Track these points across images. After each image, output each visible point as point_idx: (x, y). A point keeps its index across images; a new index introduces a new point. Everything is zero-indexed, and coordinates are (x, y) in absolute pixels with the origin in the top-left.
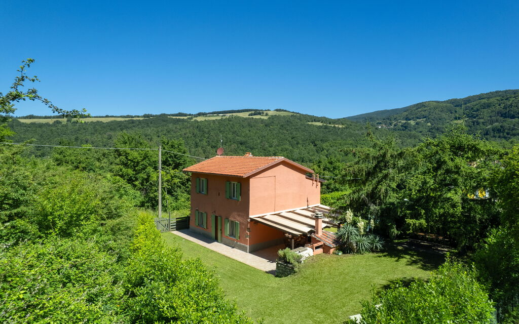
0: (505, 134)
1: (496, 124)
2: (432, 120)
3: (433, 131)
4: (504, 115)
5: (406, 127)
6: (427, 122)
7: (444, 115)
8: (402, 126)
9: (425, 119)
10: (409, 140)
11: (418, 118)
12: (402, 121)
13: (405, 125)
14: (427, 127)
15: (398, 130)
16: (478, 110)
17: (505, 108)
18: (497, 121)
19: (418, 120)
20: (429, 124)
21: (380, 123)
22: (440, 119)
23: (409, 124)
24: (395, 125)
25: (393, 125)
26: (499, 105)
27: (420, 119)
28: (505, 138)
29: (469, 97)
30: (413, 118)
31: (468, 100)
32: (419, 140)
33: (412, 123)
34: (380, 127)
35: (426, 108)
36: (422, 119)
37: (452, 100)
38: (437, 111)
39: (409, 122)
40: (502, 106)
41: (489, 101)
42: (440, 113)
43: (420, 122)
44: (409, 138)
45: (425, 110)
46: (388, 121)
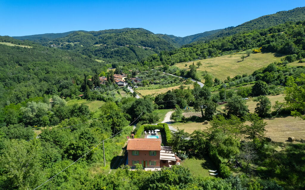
0: (120, 54)
1: (115, 49)
2: (83, 43)
3: (86, 51)
4: (118, 44)
5: (69, 47)
6: (80, 44)
7: (89, 41)
8: (66, 46)
9: (79, 42)
10: (76, 58)
11: (75, 41)
12: (66, 43)
13: (68, 46)
14: (81, 48)
15: (65, 48)
16: (106, 40)
17: (118, 40)
18: (115, 47)
19: (76, 43)
20: (82, 46)
21: (52, 43)
22: (87, 43)
23: (71, 45)
24: (62, 45)
25: (60, 45)
26: (115, 38)
27: (76, 42)
28: (120, 56)
29: (100, 31)
30: (72, 41)
31: (100, 33)
32: (81, 57)
33: (72, 44)
34: (52, 46)
35: (79, 36)
36: (77, 42)
37: (92, 31)
38: (85, 38)
39: (70, 43)
40: (117, 38)
41: (111, 36)
42: (87, 39)
43: (77, 44)
44: (75, 56)
45: (79, 37)
46: (57, 42)
